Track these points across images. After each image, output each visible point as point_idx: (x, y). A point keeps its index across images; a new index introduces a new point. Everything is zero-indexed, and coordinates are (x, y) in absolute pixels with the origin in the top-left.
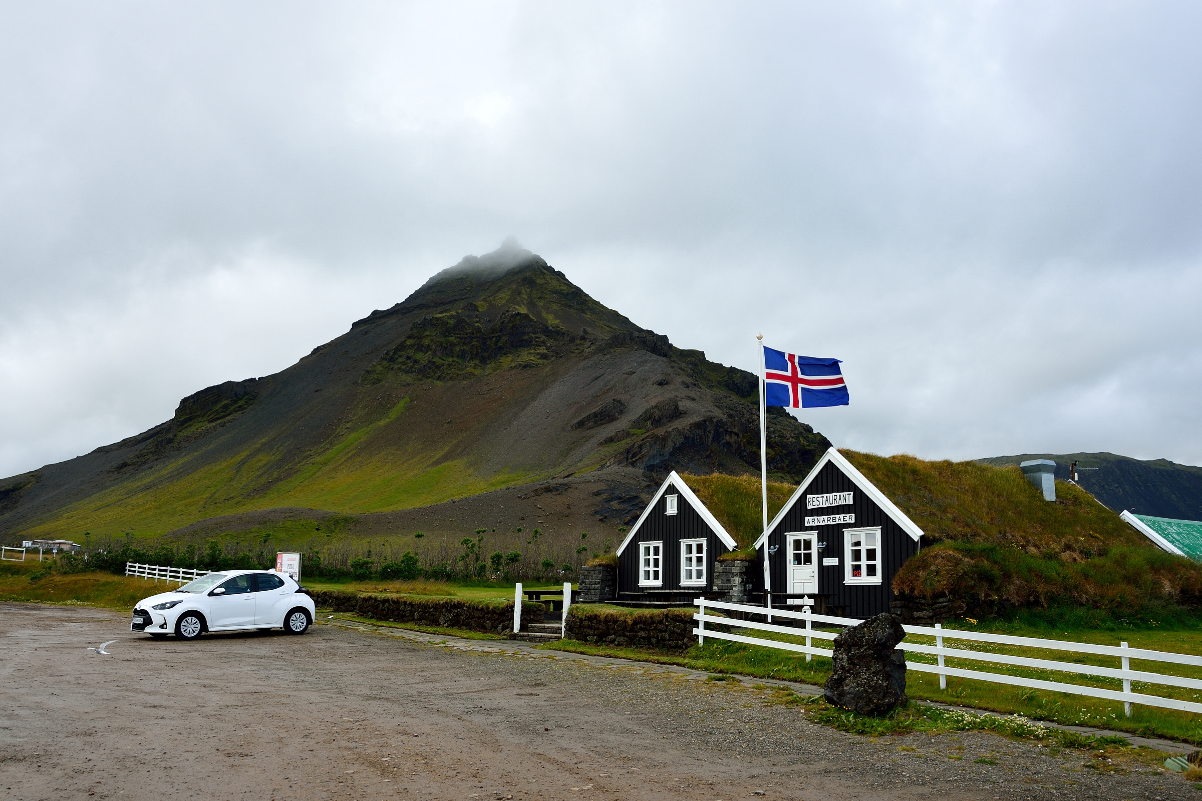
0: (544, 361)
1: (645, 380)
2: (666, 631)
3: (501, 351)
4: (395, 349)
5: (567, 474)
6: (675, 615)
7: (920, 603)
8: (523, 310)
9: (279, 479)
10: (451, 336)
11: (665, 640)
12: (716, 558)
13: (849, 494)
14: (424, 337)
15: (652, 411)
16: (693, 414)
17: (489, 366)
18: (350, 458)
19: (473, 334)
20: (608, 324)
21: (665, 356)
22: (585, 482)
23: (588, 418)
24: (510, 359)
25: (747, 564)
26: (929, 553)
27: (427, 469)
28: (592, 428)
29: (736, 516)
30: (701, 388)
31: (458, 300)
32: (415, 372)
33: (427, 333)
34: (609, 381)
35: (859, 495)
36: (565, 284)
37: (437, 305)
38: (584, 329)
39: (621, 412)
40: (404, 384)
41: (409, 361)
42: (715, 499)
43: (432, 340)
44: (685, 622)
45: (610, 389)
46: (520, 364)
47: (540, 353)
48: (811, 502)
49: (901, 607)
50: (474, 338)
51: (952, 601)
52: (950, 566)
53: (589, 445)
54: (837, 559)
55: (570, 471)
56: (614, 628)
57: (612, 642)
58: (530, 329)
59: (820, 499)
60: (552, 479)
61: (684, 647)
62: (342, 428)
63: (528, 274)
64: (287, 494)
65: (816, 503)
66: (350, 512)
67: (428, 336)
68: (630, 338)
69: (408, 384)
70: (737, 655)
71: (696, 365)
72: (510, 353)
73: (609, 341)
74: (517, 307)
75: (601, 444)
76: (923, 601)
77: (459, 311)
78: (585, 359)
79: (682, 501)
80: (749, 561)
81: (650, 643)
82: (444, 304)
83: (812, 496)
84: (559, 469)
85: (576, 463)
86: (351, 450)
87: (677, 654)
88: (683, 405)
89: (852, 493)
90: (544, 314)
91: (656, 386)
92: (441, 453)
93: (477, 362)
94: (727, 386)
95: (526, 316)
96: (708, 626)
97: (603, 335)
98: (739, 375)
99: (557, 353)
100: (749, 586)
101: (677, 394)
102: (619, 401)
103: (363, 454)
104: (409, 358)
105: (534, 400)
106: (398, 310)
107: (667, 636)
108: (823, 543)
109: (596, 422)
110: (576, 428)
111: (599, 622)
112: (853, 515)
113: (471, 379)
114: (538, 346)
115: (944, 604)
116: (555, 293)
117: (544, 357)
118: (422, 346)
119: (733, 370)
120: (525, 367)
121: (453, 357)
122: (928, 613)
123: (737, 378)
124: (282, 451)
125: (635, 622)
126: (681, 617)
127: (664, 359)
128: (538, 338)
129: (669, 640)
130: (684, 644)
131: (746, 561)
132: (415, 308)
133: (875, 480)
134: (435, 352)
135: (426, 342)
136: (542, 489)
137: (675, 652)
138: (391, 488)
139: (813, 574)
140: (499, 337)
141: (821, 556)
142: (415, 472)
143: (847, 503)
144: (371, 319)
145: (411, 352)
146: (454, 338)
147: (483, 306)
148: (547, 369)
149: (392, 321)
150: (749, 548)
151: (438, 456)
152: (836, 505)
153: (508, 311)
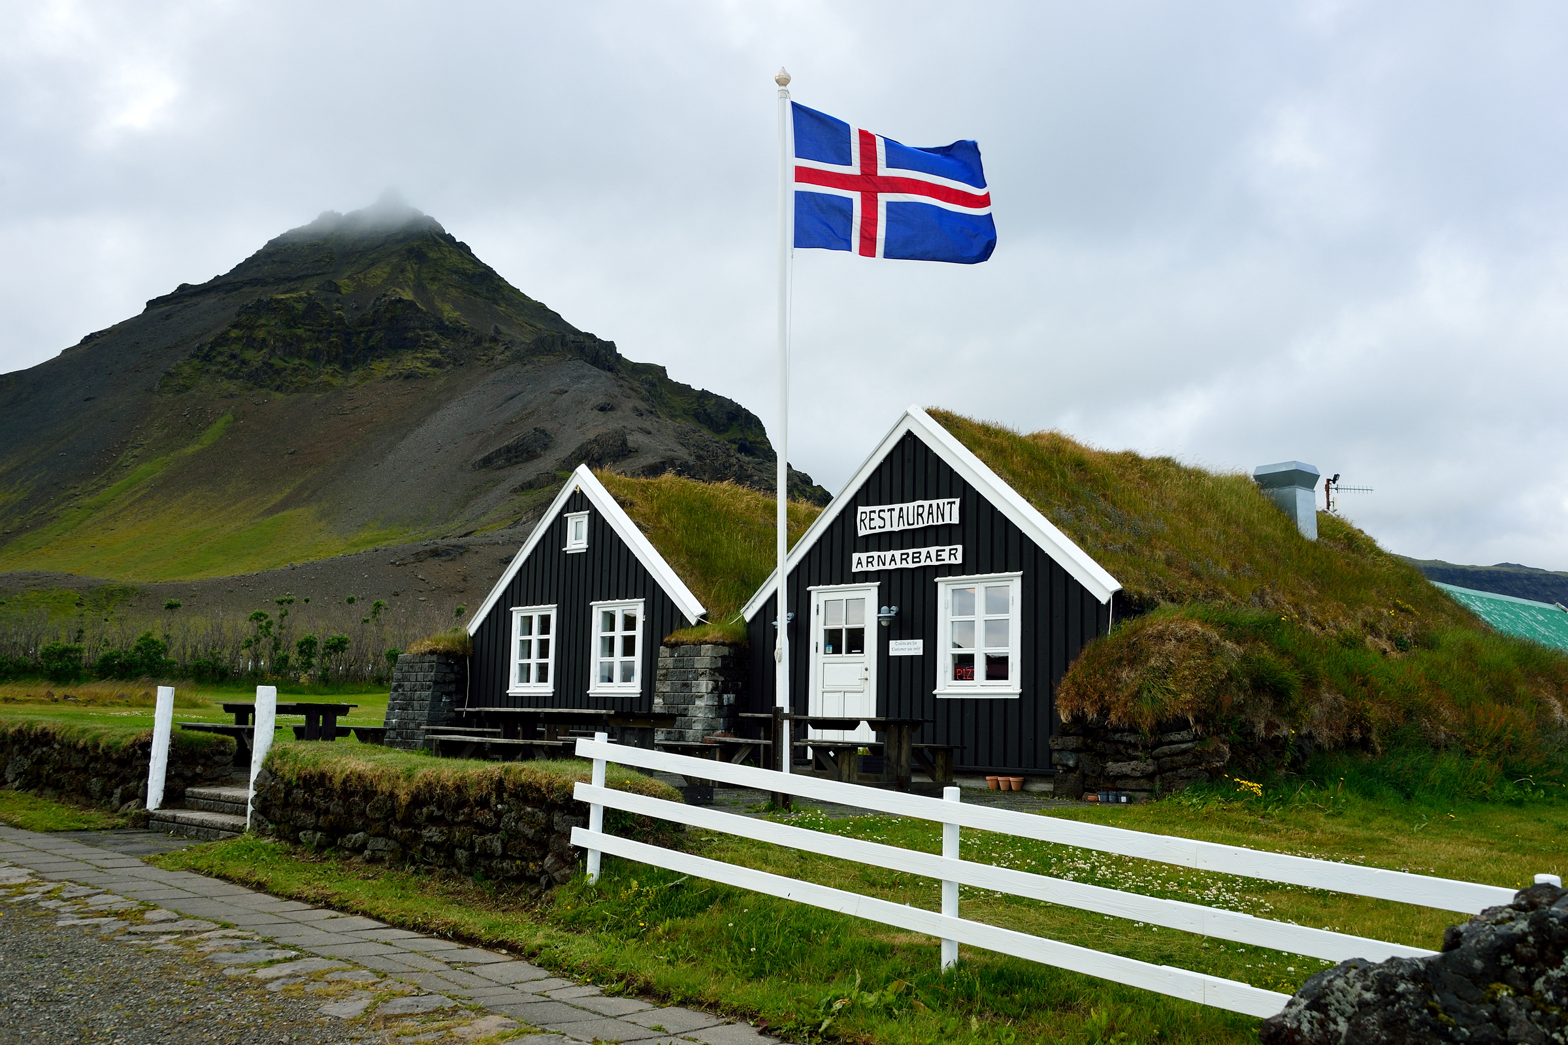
0: (436, 370)
1: (581, 402)
2: (495, 830)
3: (375, 351)
4: (212, 343)
5: (465, 532)
6: (522, 786)
7: (1124, 743)
8: (408, 295)
9: (21, 530)
10: (299, 328)
11: (491, 856)
12: (662, 639)
13: (951, 503)
14: (258, 327)
15: (589, 447)
16: (645, 453)
17: (354, 374)
18: (139, 500)
19: (332, 326)
20: (531, 322)
21: (610, 370)
22: (490, 544)
23: (498, 453)
24: (386, 364)
25: (725, 651)
26: (1142, 628)
27: (256, 520)
28: (503, 468)
29: (705, 555)
30: (659, 417)
31: (310, 276)
32: (242, 377)
33: (263, 321)
34: (529, 402)
35: (973, 502)
36: (470, 260)
37: (278, 281)
38: (496, 327)
39: (546, 447)
40: (225, 394)
41: (233, 362)
42: (665, 521)
43: (269, 333)
44: (551, 807)
45: (531, 414)
46: (400, 373)
47: (430, 358)
48: (867, 522)
49: (1076, 751)
50: (333, 332)
51: (1201, 739)
52: (1199, 658)
53: (498, 492)
54: (920, 642)
55: (469, 528)
56: (362, 814)
57: (359, 850)
58: (417, 324)
59: (886, 515)
60: (443, 538)
61: (543, 880)
62: (126, 456)
63: (415, 244)
64: (34, 552)
65: (877, 522)
66: (135, 579)
67: (263, 325)
68: (562, 343)
69: (231, 395)
70: (701, 922)
71: (653, 385)
72: (387, 356)
73: (531, 346)
74: (398, 290)
75: (515, 491)
76: (1131, 738)
77: (312, 292)
78: (496, 369)
79: (599, 527)
80: (730, 645)
81: (451, 861)
82: (289, 280)
83: (868, 509)
84: (453, 525)
85: (478, 517)
86: (140, 489)
87: (523, 900)
88: (634, 439)
89: (958, 501)
90: (438, 303)
91: (596, 412)
92: (278, 497)
93: (337, 367)
94: (696, 416)
95: (411, 304)
96: (616, 822)
97: (524, 337)
98: (713, 402)
99: (455, 360)
100: (729, 698)
101: (625, 424)
102: (543, 431)
103: (159, 495)
104: (233, 356)
105: (419, 425)
106: (218, 285)
107: (498, 846)
108: (890, 607)
109: (509, 460)
110: (480, 467)
111: (329, 794)
112: (960, 547)
113: (327, 391)
114: (428, 348)
115: (1184, 746)
116: (455, 272)
117: (436, 363)
118: (255, 339)
119: (705, 394)
120: (408, 377)
121: (300, 359)
122: (1142, 765)
123: (710, 407)
124: (29, 488)
125: (417, 801)
126: (538, 790)
127: (609, 374)
128: (428, 336)
129: (504, 857)
130: (543, 872)
131: (723, 644)
132: (245, 284)
133: (1009, 471)
134: (273, 350)
135: (261, 334)
136: (425, 552)
137: (517, 894)
138: (201, 546)
139: (866, 675)
140: (371, 332)
141: (886, 635)
142: (238, 524)
143: (947, 521)
144: (176, 297)
145: (236, 348)
146: (302, 330)
147: (347, 286)
148: (441, 382)
149: (210, 301)
150: (731, 619)
151: (273, 502)
152: (921, 525)
153: (385, 295)
